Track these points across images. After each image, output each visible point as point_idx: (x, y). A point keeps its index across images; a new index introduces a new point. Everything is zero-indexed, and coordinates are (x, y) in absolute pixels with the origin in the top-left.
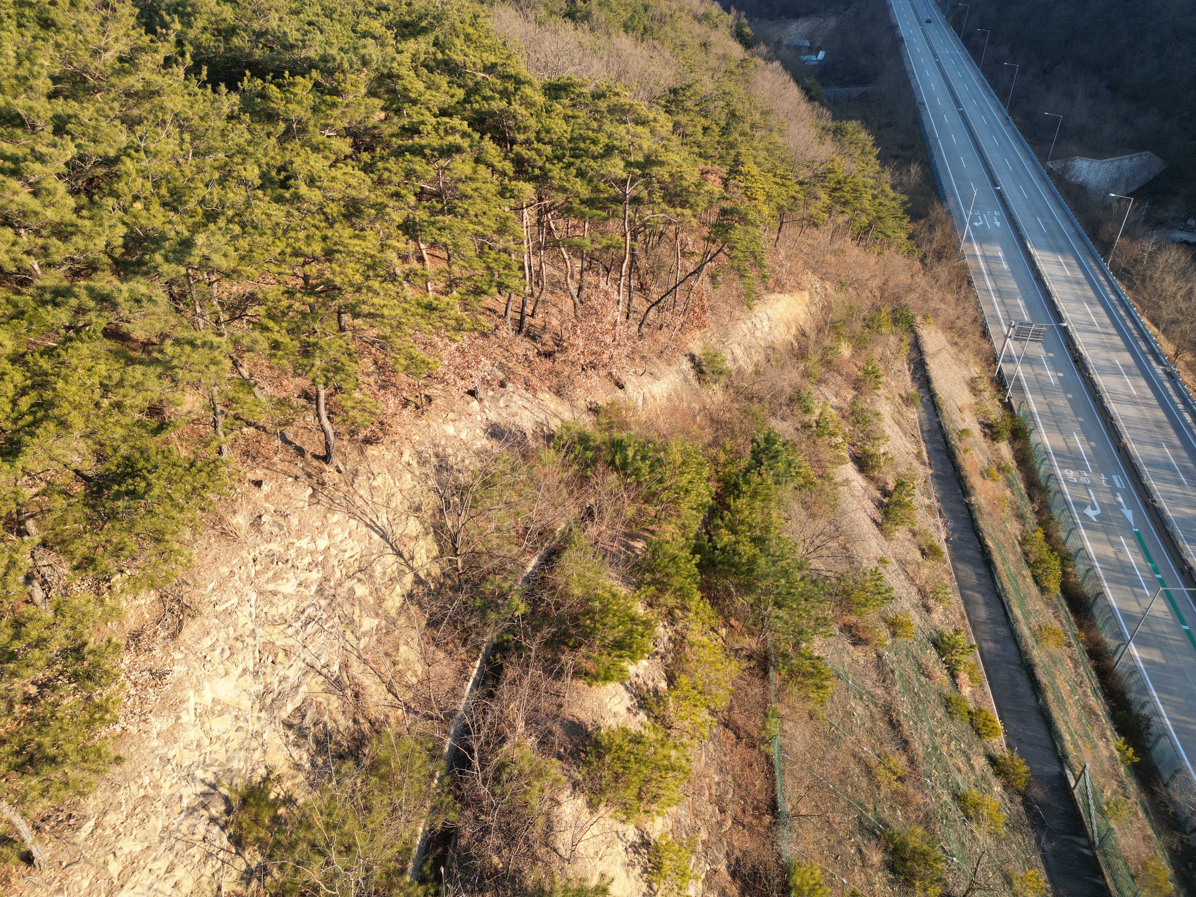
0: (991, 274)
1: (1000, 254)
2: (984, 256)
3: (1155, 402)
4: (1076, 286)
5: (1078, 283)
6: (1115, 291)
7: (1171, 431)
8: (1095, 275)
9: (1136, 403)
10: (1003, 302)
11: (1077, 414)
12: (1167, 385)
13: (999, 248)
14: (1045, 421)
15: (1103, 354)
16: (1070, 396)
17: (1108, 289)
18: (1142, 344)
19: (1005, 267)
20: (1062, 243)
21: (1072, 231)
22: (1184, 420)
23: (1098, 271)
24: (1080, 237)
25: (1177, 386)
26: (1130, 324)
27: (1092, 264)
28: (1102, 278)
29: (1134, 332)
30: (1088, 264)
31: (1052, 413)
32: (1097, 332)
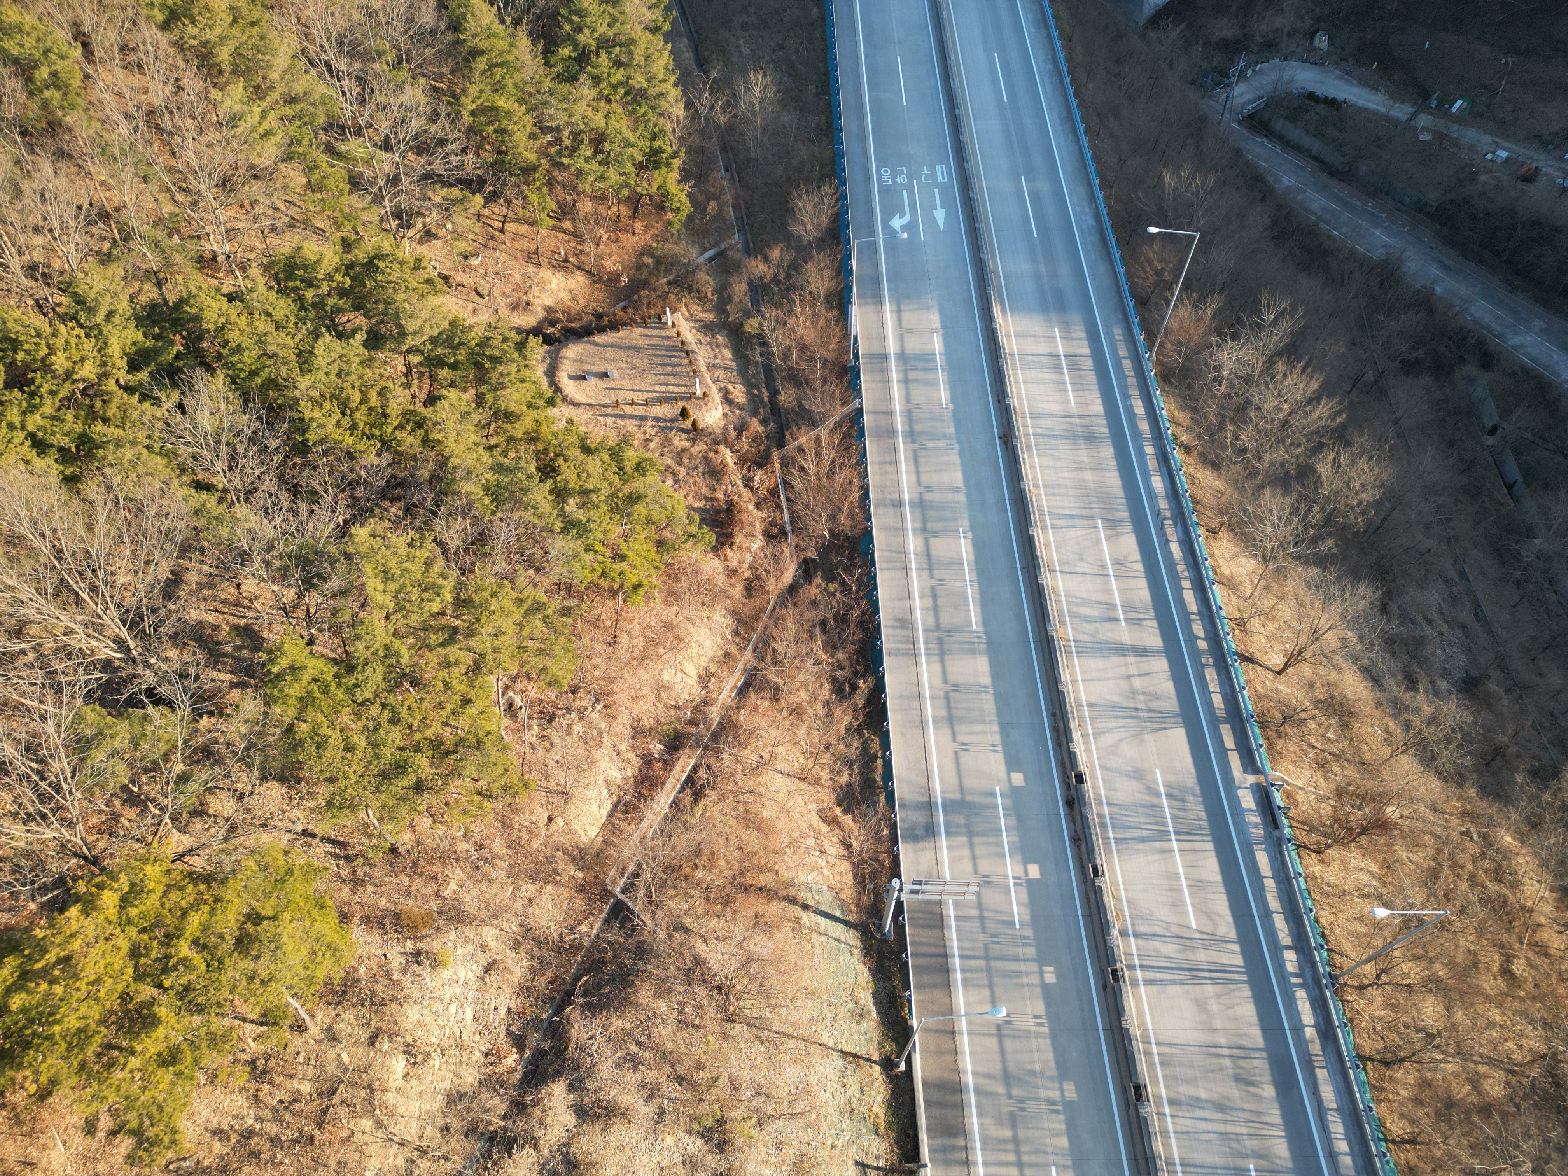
0: (911, 435)
1: (937, 345)
2: (902, 357)
3: (1234, 958)
4: (1083, 454)
5: (1091, 439)
6: (1164, 458)
7: (1269, 1091)
8: (1126, 397)
9: (1193, 972)
10: (928, 555)
11: (1063, 1071)
12: (1263, 859)
13: (934, 319)
14: (988, 1121)
15: (1129, 751)
16: (1050, 977)
17: (1149, 450)
18: (1211, 675)
19: (944, 395)
20: (1064, 269)
21: (1091, 222)
22: (1298, 1028)
23: (1132, 381)
24: (1104, 241)
25: (1284, 863)
26: (1189, 597)
27: (1123, 352)
28: (1139, 408)
29: (1198, 629)
30: (1114, 350)
31: (1008, 1078)
32: (1121, 650)
